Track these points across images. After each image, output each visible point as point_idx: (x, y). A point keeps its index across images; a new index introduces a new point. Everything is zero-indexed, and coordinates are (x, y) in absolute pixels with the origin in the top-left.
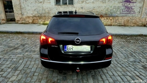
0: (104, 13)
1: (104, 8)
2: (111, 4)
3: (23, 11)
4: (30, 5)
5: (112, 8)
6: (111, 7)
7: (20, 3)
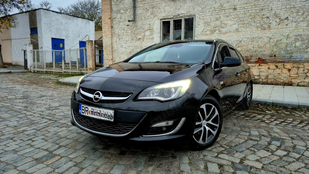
0: (267, 52)
1: (266, 40)
2: (286, 31)
3: (115, 55)
4: (124, 45)
5: (289, 41)
6: (288, 37)
7: (112, 44)
